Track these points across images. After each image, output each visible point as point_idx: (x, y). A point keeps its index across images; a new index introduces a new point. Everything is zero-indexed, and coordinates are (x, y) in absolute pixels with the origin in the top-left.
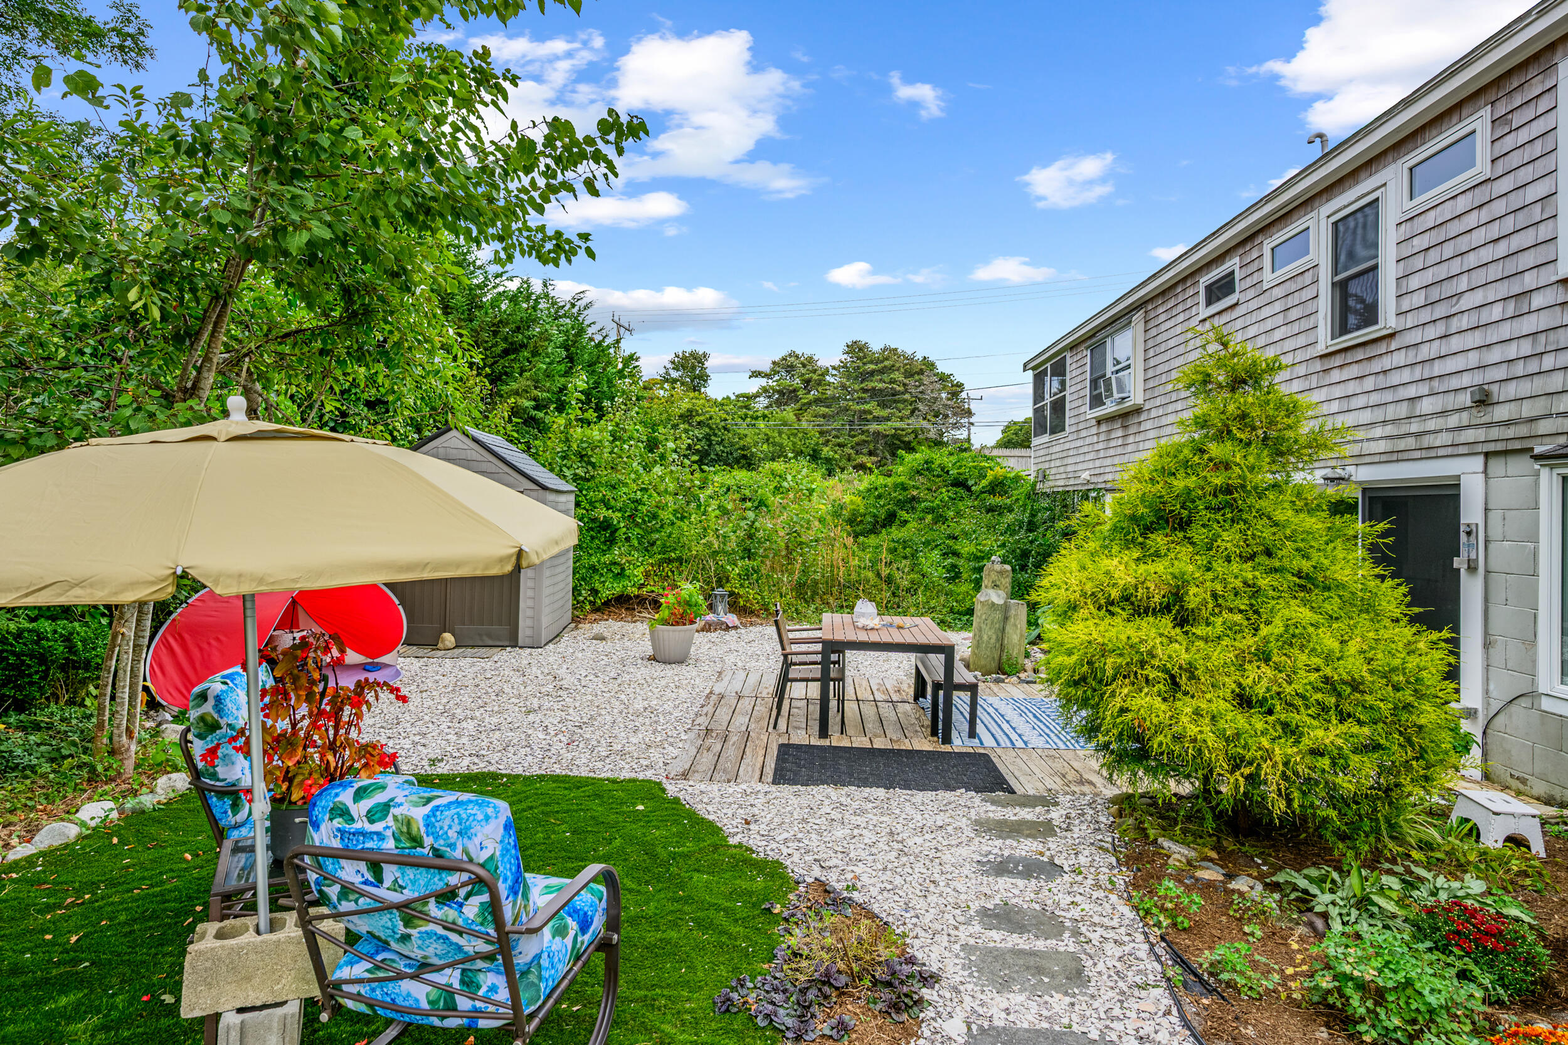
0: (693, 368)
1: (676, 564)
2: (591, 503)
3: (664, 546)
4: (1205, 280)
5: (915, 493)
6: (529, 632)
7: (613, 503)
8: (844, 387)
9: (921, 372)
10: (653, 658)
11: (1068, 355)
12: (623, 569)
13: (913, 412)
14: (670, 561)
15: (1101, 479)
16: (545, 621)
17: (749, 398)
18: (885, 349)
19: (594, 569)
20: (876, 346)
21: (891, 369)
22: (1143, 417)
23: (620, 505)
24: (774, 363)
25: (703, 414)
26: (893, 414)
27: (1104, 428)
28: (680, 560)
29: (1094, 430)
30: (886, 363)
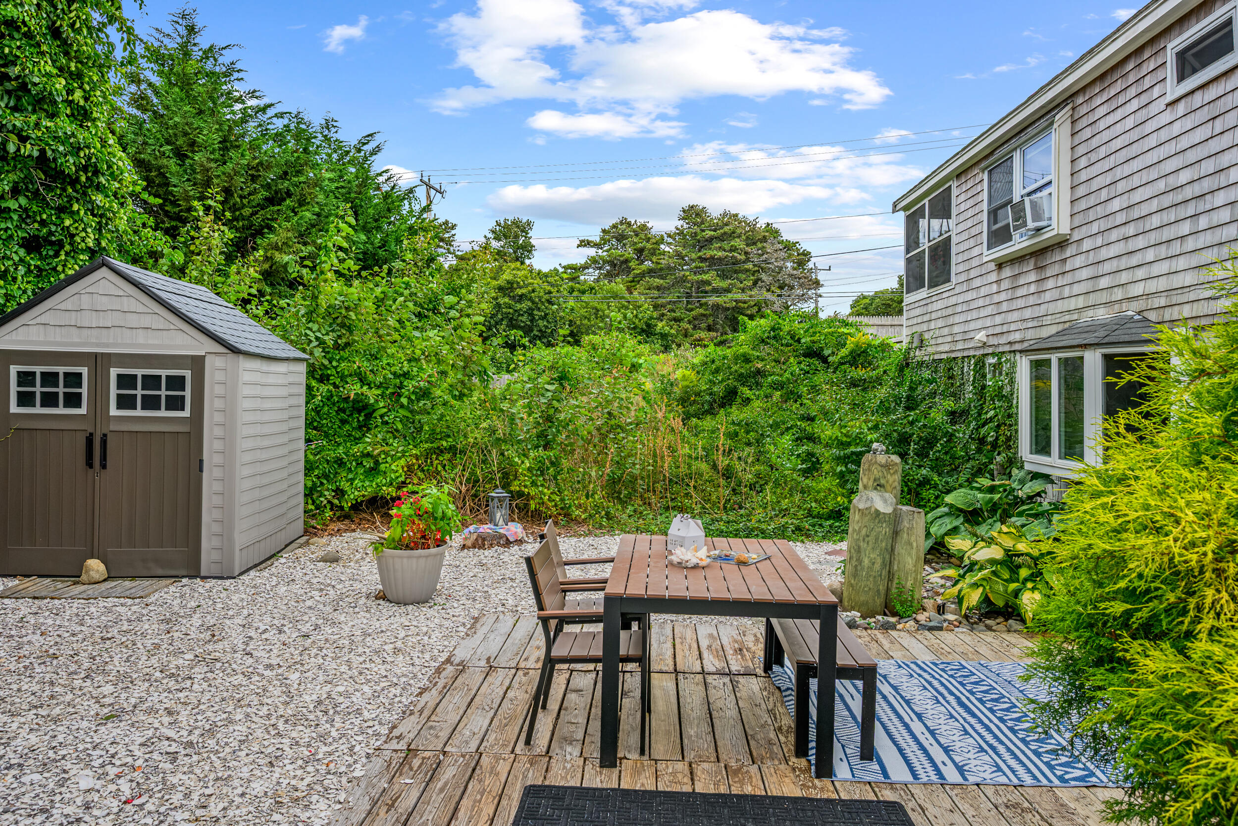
0: (516, 237)
1: (447, 456)
2: (343, 378)
3: (433, 432)
4: (1176, 44)
5: (760, 365)
6: (216, 556)
7: (371, 377)
8: (680, 256)
9: (764, 239)
10: (382, 596)
11: (954, 184)
12: (377, 463)
13: (755, 283)
14: (440, 451)
15: (1003, 340)
16: (240, 539)
17: (575, 270)
18: (725, 214)
19: (340, 462)
20: (715, 211)
21: (732, 235)
22: (1069, 252)
23: (380, 379)
24: (604, 231)
25: (526, 286)
26: (734, 285)
27: (1007, 272)
28: (452, 449)
29: (993, 277)
30: (726, 229)
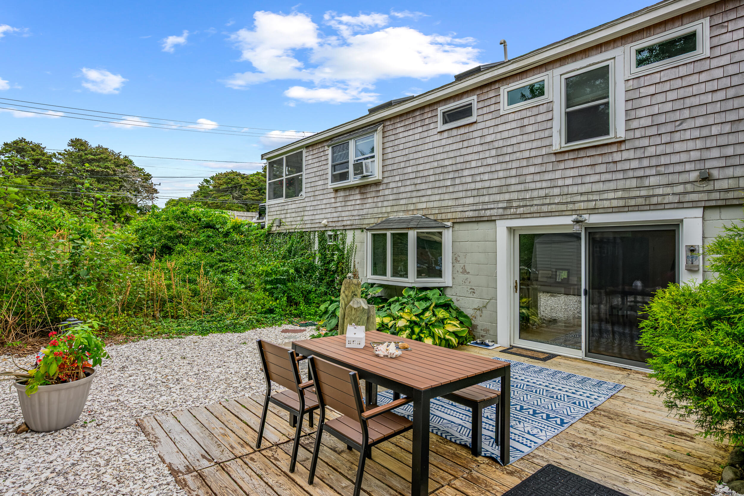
5: (181, 232)
8: (69, 167)
9: (125, 165)
11: (304, 151)
13: (121, 187)
15: (340, 224)
18: (99, 147)
20: (93, 144)
21: (106, 160)
22: (382, 187)
24: (6, 144)
26: (107, 188)
27: (341, 194)
29: (333, 195)
30: (102, 156)
